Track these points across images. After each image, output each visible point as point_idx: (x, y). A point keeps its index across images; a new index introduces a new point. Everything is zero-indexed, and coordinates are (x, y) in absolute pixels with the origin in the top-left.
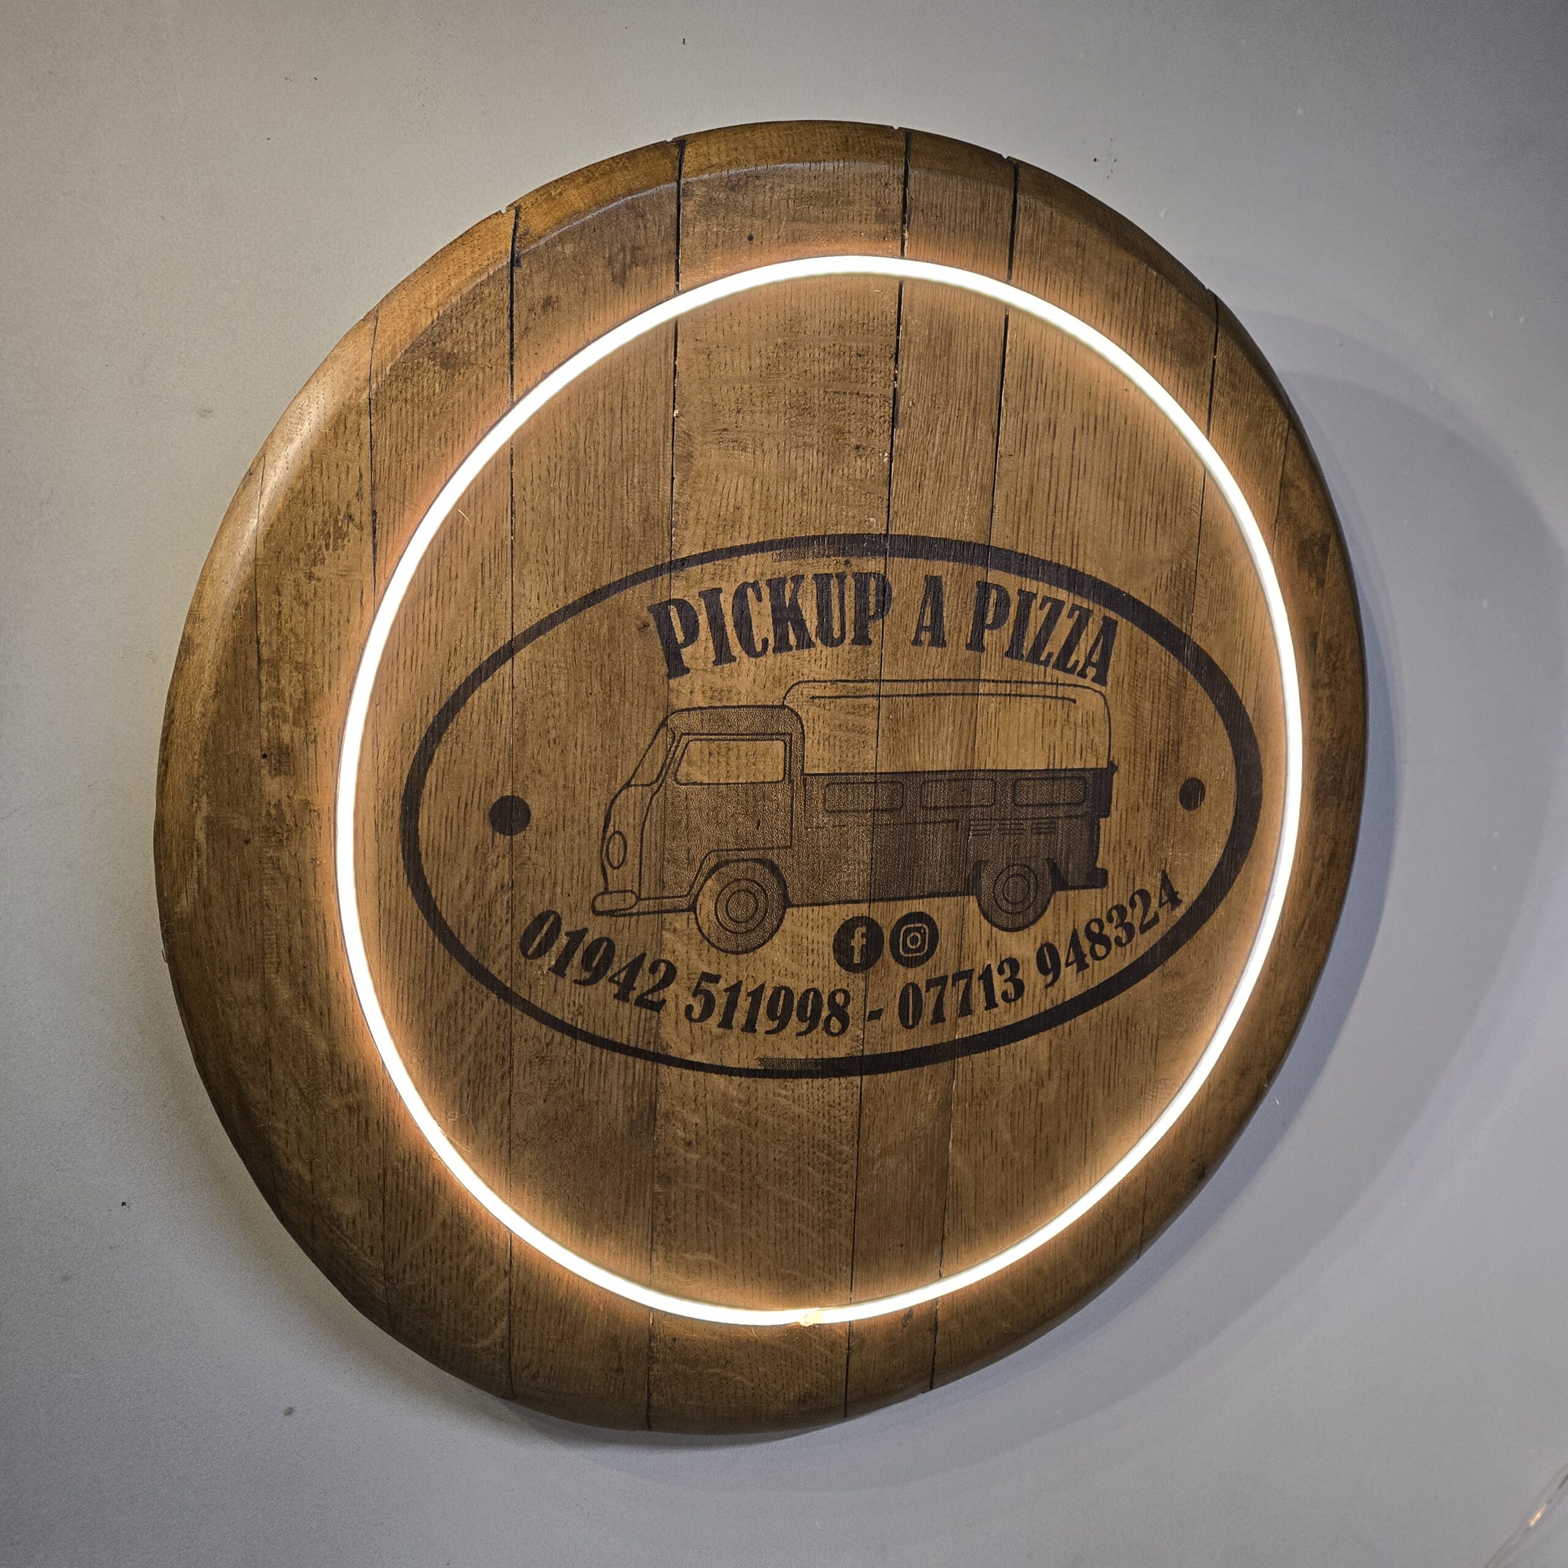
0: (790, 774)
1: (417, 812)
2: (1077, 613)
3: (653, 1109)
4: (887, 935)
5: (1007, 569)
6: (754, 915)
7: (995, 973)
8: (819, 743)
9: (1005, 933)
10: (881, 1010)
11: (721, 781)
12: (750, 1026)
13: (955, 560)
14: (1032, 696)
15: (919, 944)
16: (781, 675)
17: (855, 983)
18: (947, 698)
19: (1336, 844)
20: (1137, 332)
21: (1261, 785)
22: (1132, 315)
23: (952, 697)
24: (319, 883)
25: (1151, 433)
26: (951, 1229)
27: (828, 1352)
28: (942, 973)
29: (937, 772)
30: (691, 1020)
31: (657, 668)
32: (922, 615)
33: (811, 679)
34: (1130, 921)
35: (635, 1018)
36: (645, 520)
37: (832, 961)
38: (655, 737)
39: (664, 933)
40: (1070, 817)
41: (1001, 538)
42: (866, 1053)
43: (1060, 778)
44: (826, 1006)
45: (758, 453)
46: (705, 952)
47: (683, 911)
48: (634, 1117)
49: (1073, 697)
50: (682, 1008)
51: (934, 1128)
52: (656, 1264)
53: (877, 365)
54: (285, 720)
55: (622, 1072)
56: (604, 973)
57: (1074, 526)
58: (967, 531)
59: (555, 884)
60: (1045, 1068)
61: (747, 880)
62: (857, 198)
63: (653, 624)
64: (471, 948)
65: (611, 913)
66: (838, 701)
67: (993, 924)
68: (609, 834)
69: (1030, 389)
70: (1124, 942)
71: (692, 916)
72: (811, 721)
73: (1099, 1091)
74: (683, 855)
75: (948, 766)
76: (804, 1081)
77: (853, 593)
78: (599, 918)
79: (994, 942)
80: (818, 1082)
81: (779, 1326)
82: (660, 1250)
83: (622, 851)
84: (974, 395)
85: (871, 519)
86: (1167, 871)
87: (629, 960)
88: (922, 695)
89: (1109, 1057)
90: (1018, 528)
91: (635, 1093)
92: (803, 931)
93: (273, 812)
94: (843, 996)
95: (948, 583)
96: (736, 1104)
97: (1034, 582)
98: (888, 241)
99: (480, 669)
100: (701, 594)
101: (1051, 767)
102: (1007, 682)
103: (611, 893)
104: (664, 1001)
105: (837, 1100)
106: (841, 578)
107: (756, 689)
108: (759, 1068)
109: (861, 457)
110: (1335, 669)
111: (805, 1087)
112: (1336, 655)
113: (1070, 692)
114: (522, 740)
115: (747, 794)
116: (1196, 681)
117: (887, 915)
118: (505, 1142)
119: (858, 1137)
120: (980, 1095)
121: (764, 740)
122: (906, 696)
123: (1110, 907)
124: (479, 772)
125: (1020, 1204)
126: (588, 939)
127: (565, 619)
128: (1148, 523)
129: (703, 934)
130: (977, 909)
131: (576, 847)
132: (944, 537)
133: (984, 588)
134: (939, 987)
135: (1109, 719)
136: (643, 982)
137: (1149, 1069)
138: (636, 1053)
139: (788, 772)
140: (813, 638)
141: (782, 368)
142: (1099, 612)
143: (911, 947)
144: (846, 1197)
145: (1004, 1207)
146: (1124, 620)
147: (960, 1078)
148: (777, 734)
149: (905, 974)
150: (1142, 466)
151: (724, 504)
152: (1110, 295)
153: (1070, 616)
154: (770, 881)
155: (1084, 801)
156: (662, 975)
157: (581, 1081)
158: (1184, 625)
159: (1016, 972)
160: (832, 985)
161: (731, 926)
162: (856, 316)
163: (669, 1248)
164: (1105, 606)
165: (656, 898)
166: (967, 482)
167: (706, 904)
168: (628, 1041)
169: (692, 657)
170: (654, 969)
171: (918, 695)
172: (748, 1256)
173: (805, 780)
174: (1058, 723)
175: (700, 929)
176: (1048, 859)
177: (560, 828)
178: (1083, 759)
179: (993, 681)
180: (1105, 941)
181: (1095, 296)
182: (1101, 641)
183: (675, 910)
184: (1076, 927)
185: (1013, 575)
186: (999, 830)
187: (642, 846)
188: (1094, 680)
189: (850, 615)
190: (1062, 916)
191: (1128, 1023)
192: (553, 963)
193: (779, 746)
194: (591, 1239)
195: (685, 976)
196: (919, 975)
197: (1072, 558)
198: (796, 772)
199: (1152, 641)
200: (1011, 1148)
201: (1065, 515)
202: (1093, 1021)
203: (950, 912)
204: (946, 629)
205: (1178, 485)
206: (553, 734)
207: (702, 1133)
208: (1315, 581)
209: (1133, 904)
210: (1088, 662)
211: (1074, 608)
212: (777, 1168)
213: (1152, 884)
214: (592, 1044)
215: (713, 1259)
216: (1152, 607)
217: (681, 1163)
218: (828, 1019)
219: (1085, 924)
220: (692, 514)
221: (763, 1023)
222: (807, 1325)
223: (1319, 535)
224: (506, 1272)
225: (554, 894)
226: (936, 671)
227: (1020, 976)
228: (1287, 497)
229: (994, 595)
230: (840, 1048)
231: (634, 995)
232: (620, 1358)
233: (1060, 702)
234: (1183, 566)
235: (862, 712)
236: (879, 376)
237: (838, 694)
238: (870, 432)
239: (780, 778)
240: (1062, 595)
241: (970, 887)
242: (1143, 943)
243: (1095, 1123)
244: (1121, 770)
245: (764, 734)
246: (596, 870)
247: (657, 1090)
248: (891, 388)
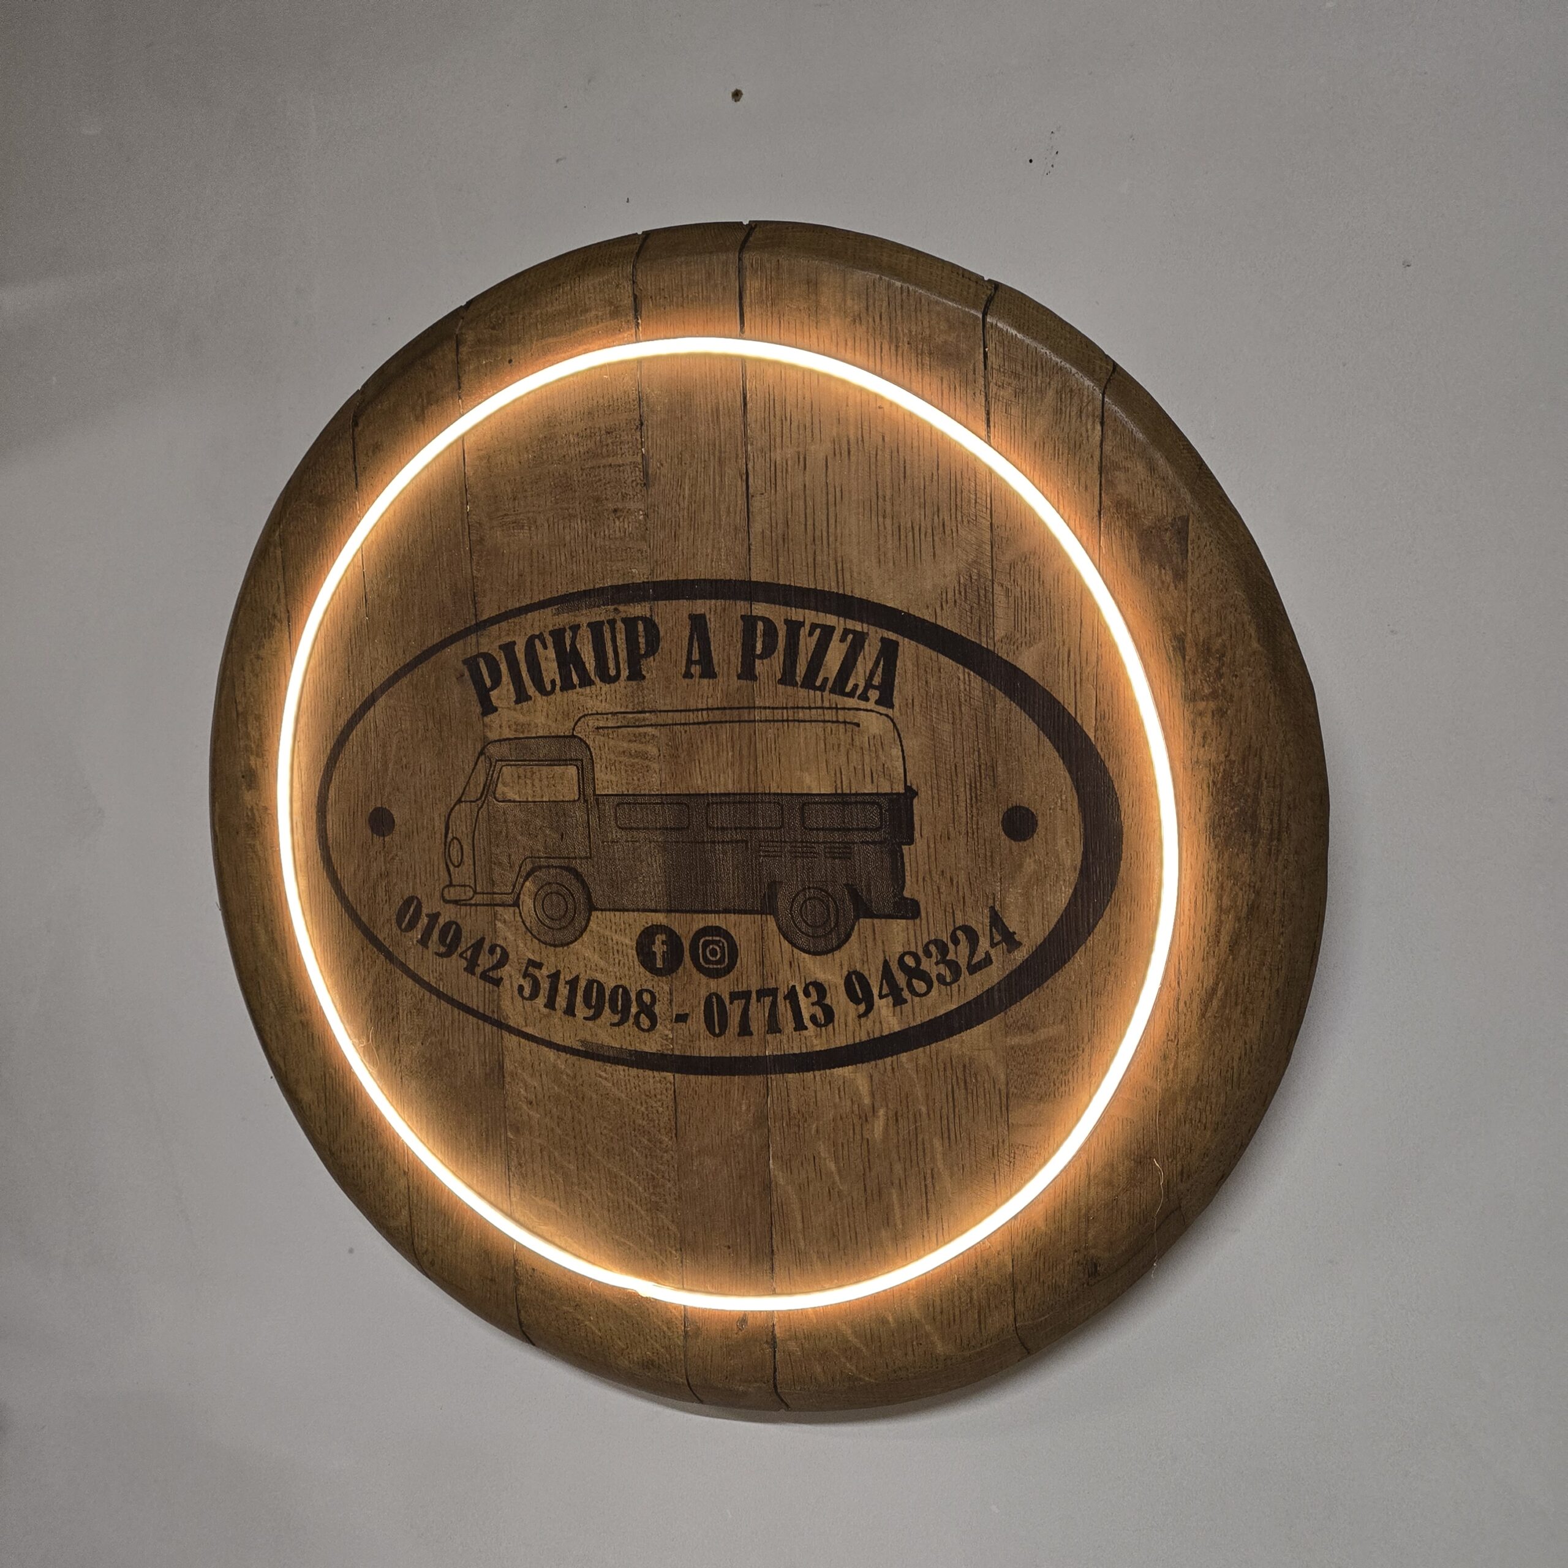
0: (584, 795)
1: (325, 817)
2: (850, 637)
3: (501, 1067)
4: (686, 945)
5: (768, 601)
6: (565, 915)
7: (801, 996)
8: (607, 768)
9: (806, 956)
10: (687, 1015)
11: (530, 799)
12: (570, 1011)
13: (717, 598)
14: (811, 721)
15: (718, 956)
16: (569, 710)
17: (661, 986)
18: (723, 725)
19: (1258, 893)
20: (886, 347)
21: (1119, 816)
22: (878, 332)
23: (728, 725)
24: (275, 863)
25: (915, 444)
26: (780, 1246)
27: (665, 1329)
28: (745, 988)
29: (721, 794)
30: (523, 998)
31: (473, 709)
32: (690, 652)
33: (594, 712)
34: (954, 958)
35: (481, 989)
36: (455, 594)
37: (637, 963)
38: (476, 764)
39: (497, 922)
40: (867, 843)
41: (760, 573)
42: (677, 1053)
43: (851, 803)
44: (634, 1003)
45: (533, 529)
46: (529, 943)
47: (510, 906)
48: (488, 1071)
49: (856, 721)
50: (516, 986)
51: (751, 1138)
52: (514, 1199)
53: (625, 438)
54: (252, 754)
55: (476, 1031)
56: (456, 949)
57: (836, 551)
58: (726, 570)
59: (415, 876)
60: (867, 1101)
61: (557, 884)
62: (593, 304)
63: (467, 673)
64: (364, 919)
65: (456, 902)
66: (620, 730)
67: (794, 945)
68: (449, 840)
69: (775, 428)
70: (948, 980)
71: (517, 911)
72: (597, 749)
73: (937, 1143)
74: (505, 860)
75: (731, 789)
76: (621, 1067)
77: (624, 637)
78: (447, 905)
79: (796, 964)
80: (634, 1071)
81: (620, 1289)
82: (516, 1189)
83: (460, 853)
84: (717, 447)
85: (634, 570)
86: (997, 908)
87: (473, 941)
88: (699, 723)
89: (945, 1106)
90: (778, 560)
91: (487, 1052)
92: (607, 933)
93: (250, 814)
94: (649, 996)
95: (712, 620)
96: (565, 1077)
97: (800, 610)
98: (624, 331)
99: (354, 715)
100: (500, 647)
101: (839, 791)
102: (783, 708)
103: (455, 886)
104: (502, 979)
105: (653, 1092)
106: (612, 623)
107: (550, 723)
108: (581, 1048)
109: (619, 518)
110: (1220, 675)
111: (622, 1073)
112: (1220, 659)
113: (850, 716)
114: (385, 764)
115: (550, 811)
116: (1007, 699)
117: (687, 926)
118: (399, 1069)
119: (676, 1132)
120: (799, 1117)
121: (560, 765)
122: (684, 724)
123: (926, 941)
124: (361, 789)
125: (854, 1241)
126: (442, 921)
127: (405, 675)
128: (923, 536)
129: (527, 928)
130: (776, 928)
131: (427, 848)
132: (703, 577)
133: (749, 621)
134: (743, 1001)
135: (901, 741)
136: (485, 961)
137: (1000, 1129)
138: (484, 1018)
139: (582, 792)
140: (593, 677)
141: (545, 457)
142: (875, 635)
143: (711, 958)
144: (669, 1185)
145: (835, 1239)
146: (906, 639)
147: (775, 1095)
148: (571, 760)
149: (707, 985)
150: (909, 481)
151: (510, 573)
152: (848, 320)
153: (843, 640)
154: (575, 886)
155: (881, 828)
156: (498, 956)
157: (446, 1034)
158: (984, 640)
159: (824, 997)
160: (639, 984)
161: (547, 922)
162: (601, 400)
163: (523, 1189)
164: (881, 627)
165: (487, 893)
166: (720, 525)
167: (527, 902)
168: (478, 1007)
169: (498, 698)
170: (492, 951)
171: (694, 724)
172: (586, 1214)
173: (597, 800)
174: (842, 748)
175: (523, 922)
176: (847, 885)
177: (415, 834)
178: (875, 784)
179: (769, 708)
180: (924, 977)
181: (832, 325)
182: (882, 663)
183: (503, 905)
184: (887, 958)
185: (777, 606)
186: (791, 853)
187: (474, 850)
188: (877, 702)
189: (623, 655)
190: (870, 944)
191: (964, 1071)
192: (419, 937)
193: (572, 771)
194: (463, 1164)
195: (516, 960)
196: (723, 986)
197: (838, 582)
198: (589, 791)
199: (944, 659)
200: (837, 1178)
201: (825, 542)
202: (920, 1062)
203: (747, 929)
204: (715, 661)
205: (956, 491)
206: (404, 760)
207: (540, 1096)
208: (1170, 572)
209: (956, 941)
210: (869, 685)
211: (846, 632)
212: (605, 1142)
213: (980, 922)
214: (452, 1004)
215: (558, 1209)
216: (939, 623)
217: (525, 1118)
218: (637, 1016)
219: (898, 956)
220: (487, 586)
221: (581, 1011)
222: (644, 1296)
223: (1170, 519)
224: (404, 1172)
225: (414, 884)
226: (710, 700)
227: (828, 1001)
228: (1111, 483)
229: (760, 625)
230: (651, 1044)
231: (479, 970)
232: (493, 1270)
233: (842, 726)
234: (975, 577)
235: (643, 740)
236: (627, 446)
237: (619, 724)
238: (624, 496)
239: (576, 798)
240: (831, 620)
241: (767, 907)
242: (973, 986)
243: (935, 1176)
244: (922, 794)
245: (560, 760)
246: (443, 866)
247: (503, 1053)
248: (640, 455)
